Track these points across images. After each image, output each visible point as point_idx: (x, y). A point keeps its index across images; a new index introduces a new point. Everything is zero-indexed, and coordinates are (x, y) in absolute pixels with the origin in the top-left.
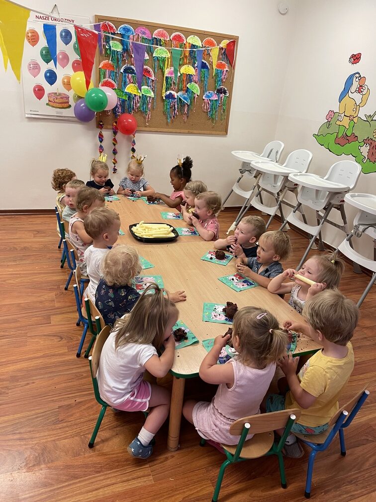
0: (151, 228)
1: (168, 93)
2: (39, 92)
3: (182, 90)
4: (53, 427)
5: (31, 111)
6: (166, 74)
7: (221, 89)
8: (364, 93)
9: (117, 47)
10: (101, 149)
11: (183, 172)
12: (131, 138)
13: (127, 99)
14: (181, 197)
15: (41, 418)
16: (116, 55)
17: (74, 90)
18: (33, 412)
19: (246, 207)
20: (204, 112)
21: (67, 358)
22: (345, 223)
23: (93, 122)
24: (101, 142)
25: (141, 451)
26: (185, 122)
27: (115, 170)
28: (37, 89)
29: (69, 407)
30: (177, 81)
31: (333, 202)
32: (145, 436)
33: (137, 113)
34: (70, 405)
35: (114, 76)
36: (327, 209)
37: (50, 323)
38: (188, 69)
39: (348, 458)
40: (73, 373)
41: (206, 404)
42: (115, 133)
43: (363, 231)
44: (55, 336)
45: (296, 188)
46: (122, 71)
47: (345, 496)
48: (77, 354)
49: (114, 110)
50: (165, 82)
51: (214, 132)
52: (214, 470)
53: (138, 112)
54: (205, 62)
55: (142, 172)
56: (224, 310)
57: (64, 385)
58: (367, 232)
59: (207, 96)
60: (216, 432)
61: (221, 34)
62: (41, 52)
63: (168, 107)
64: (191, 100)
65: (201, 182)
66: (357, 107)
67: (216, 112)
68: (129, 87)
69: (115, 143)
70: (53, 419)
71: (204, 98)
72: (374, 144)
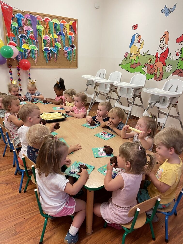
0: (51, 115)
1: (45, 48)
3: (52, 46)
4: (14, 237)
6: (43, 38)
7: (72, 45)
8: (141, 43)
9: (15, 24)
10: (12, 79)
11: (60, 87)
12: (28, 72)
13: (23, 52)
14: (62, 99)
15: (5, 234)
16: (15, 29)
19: (92, 103)
20: (65, 57)
21: (13, 195)
22: (142, 103)
23: (6, 65)
24: (11, 75)
25: (72, 240)
26: (56, 63)
27: (21, 90)
29: (21, 223)
30: (49, 41)
31: (136, 94)
32: (73, 230)
33: (29, 59)
34: (21, 222)
35: (15, 39)
36: (134, 97)
39: (179, 216)
40: (19, 203)
42: (19, 70)
43: (154, 105)
44: (3, 183)
45: (116, 90)
46: (19, 37)
48: (19, 191)
49: (17, 58)
50: (43, 42)
51: (70, 67)
55: (36, 89)
56: (104, 150)
57: (15, 211)
58: (156, 105)
59: (65, 49)
60: (117, 218)
61: (69, 18)
63: (46, 55)
64: (57, 51)
65: (72, 89)
66: (139, 49)
67: (71, 57)
68: (24, 45)
69: (19, 75)
70: (13, 232)
71: (64, 50)
72: (149, 66)
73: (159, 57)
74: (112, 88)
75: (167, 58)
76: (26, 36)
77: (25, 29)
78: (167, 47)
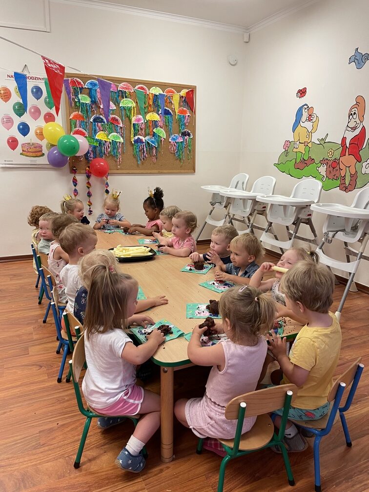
0: (128, 250)
1: (136, 138)
2: (13, 143)
3: (149, 134)
4: (34, 451)
5: (5, 161)
6: (133, 121)
7: (185, 132)
8: (314, 121)
9: (85, 99)
10: (76, 193)
11: (155, 202)
12: (104, 181)
13: (98, 145)
14: (156, 225)
15: (20, 444)
16: (85, 106)
17: (47, 140)
18: (12, 439)
20: (172, 153)
21: (47, 384)
22: (315, 236)
23: (66, 168)
24: (75, 186)
25: (130, 462)
26: (154, 164)
27: (90, 212)
28: (10, 141)
29: (51, 430)
30: (143, 126)
31: (301, 216)
33: (108, 157)
35: (84, 124)
36: (296, 223)
37: (28, 354)
38: (153, 116)
40: (54, 398)
41: (197, 400)
42: (88, 177)
43: (333, 237)
44: (33, 365)
45: (265, 210)
46: (91, 120)
47: (358, 486)
48: (58, 379)
49: (86, 155)
50: (132, 128)
51: (183, 171)
52: (214, 476)
53: (109, 156)
54: (168, 109)
55: (118, 208)
56: (208, 307)
57: (44, 410)
58: (337, 236)
59: (173, 139)
60: (212, 426)
61: (180, 85)
62: (14, 107)
63: (138, 150)
64: (158, 143)
66: (310, 133)
67: (182, 152)
68: (99, 135)
69: (89, 186)
70: (34, 444)
71: (170, 141)
72: (330, 163)
73: (348, 146)
74: (256, 208)
75: (364, 147)
76: (103, 118)
78: (361, 126)
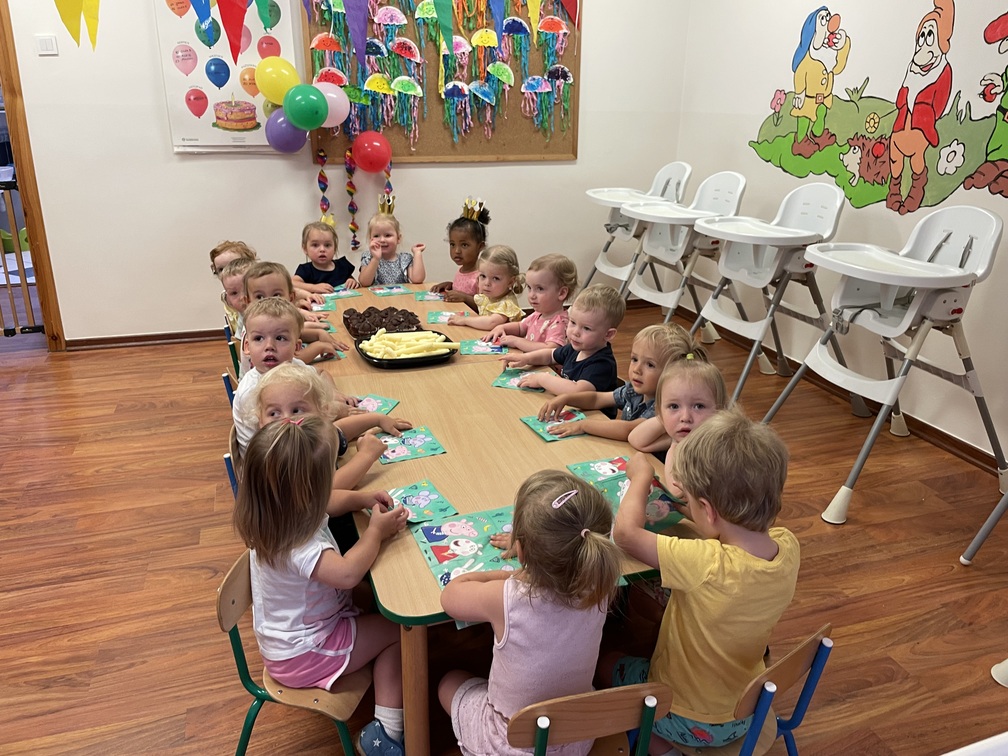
1: (450, 85)
2: (197, 102)
3: (477, 78)
6: (444, 49)
7: (557, 70)
8: (839, 46)
9: (342, 4)
10: (325, 204)
12: (383, 179)
13: (370, 103)
15: (147, 734)
16: (341, 21)
17: (264, 95)
20: (526, 117)
22: (822, 310)
23: (306, 151)
24: (324, 190)
26: (488, 140)
27: (356, 244)
28: (192, 98)
29: (210, 709)
30: (465, 60)
31: (790, 268)
33: (390, 129)
34: (209, 706)
35: (340, 58)
37: (198, 543)
38: (487, 37)
42: (350, 171)
43: (852, 320)
44: (203, 568)
45: (717, 249)
49: (345, 126)
50: (442, 65)
51: (546, 156)
53: (393, 126)
54: (520, 20)
58: (859, 321)
59: (531, 86)
62: (198, 28)
63: (453, 113)
64: (497, 97)
66: (829, 75)
67: (550, 116)
68: (372, 81)
69: (352, 190)
70: (173, 735)
71: (523, 90)
72: (869, 145)
73: (911, 107)
76: (380, 45)
77: (380, 19)
78: (944, 63)
